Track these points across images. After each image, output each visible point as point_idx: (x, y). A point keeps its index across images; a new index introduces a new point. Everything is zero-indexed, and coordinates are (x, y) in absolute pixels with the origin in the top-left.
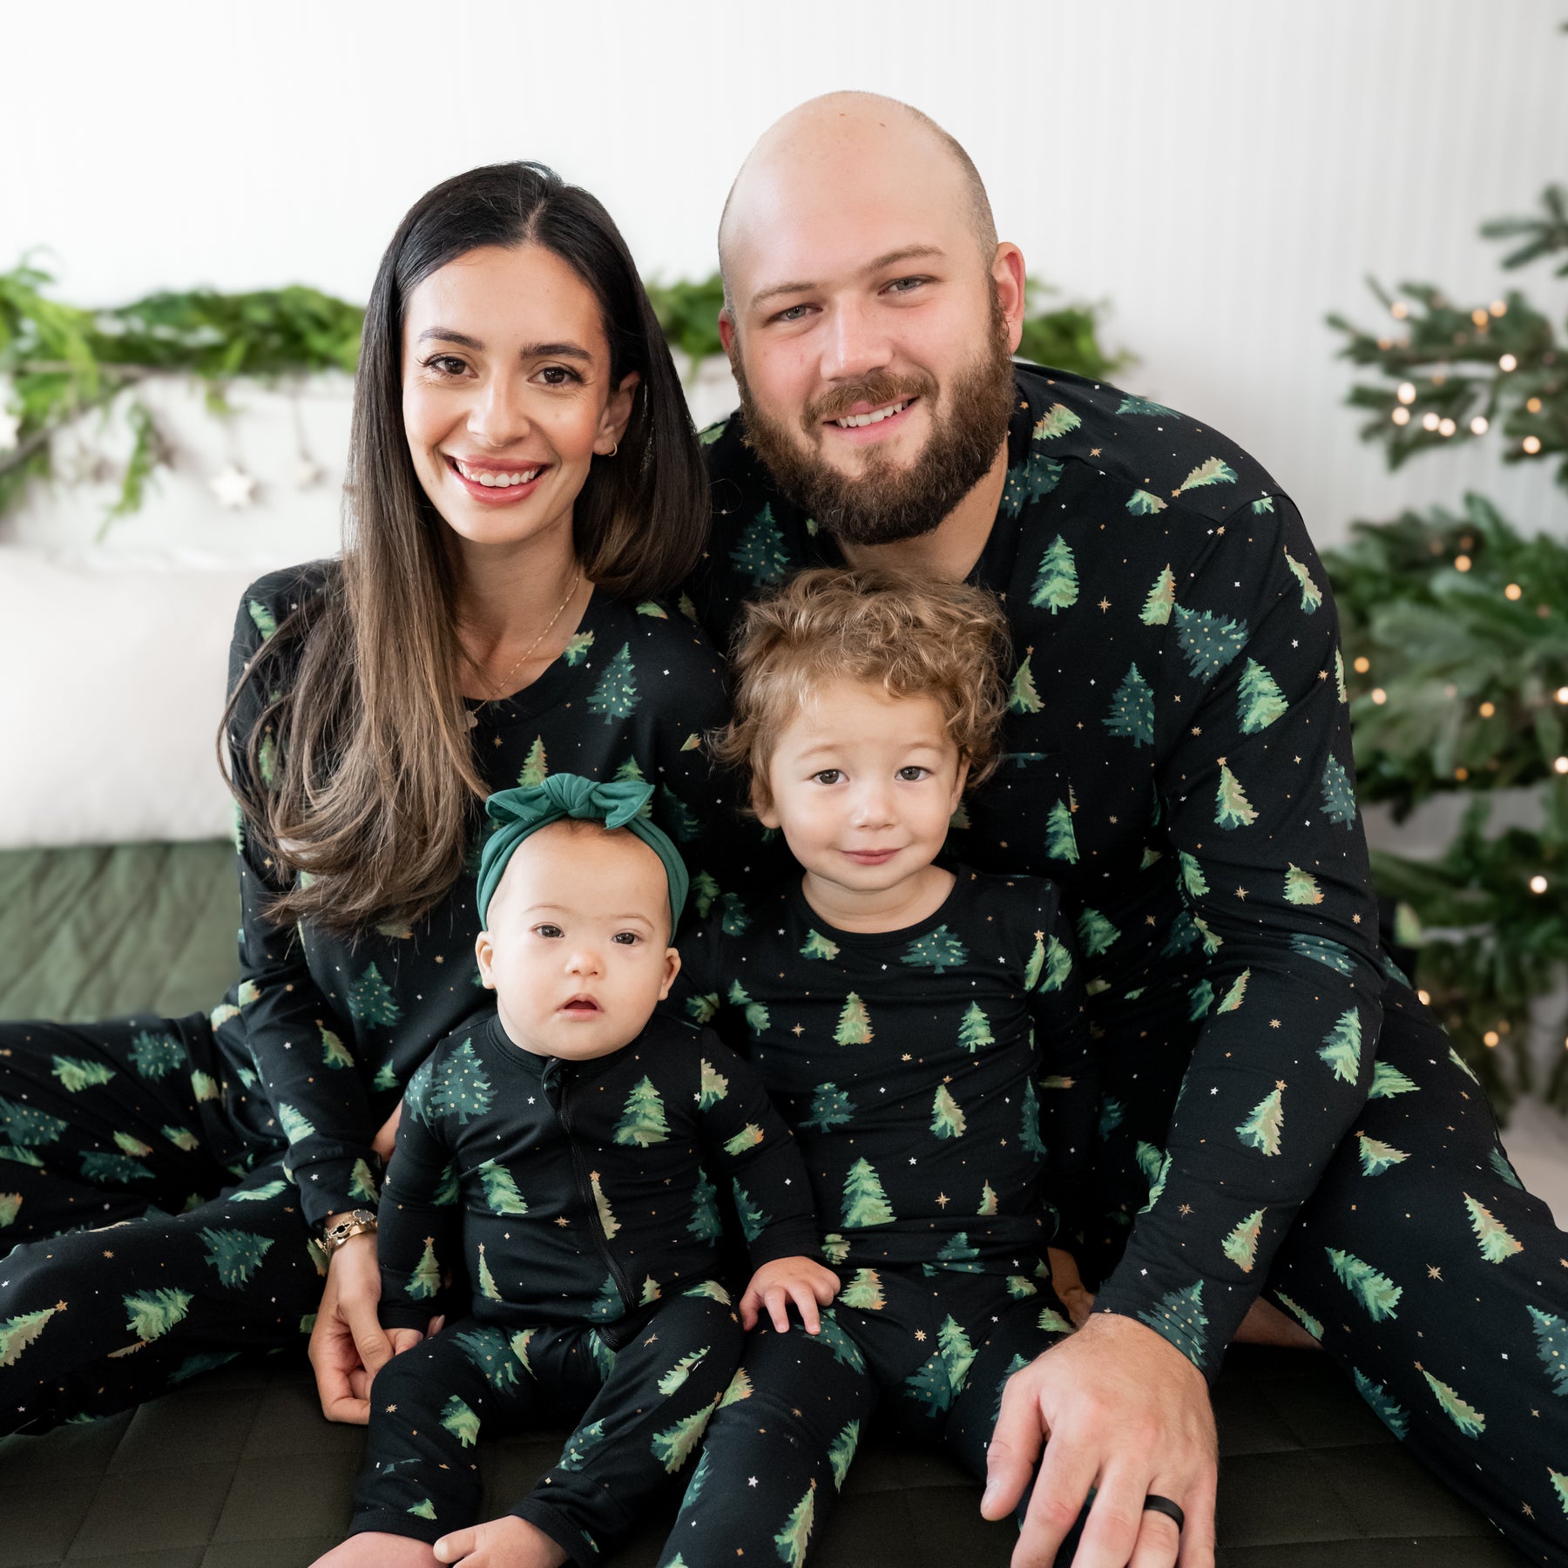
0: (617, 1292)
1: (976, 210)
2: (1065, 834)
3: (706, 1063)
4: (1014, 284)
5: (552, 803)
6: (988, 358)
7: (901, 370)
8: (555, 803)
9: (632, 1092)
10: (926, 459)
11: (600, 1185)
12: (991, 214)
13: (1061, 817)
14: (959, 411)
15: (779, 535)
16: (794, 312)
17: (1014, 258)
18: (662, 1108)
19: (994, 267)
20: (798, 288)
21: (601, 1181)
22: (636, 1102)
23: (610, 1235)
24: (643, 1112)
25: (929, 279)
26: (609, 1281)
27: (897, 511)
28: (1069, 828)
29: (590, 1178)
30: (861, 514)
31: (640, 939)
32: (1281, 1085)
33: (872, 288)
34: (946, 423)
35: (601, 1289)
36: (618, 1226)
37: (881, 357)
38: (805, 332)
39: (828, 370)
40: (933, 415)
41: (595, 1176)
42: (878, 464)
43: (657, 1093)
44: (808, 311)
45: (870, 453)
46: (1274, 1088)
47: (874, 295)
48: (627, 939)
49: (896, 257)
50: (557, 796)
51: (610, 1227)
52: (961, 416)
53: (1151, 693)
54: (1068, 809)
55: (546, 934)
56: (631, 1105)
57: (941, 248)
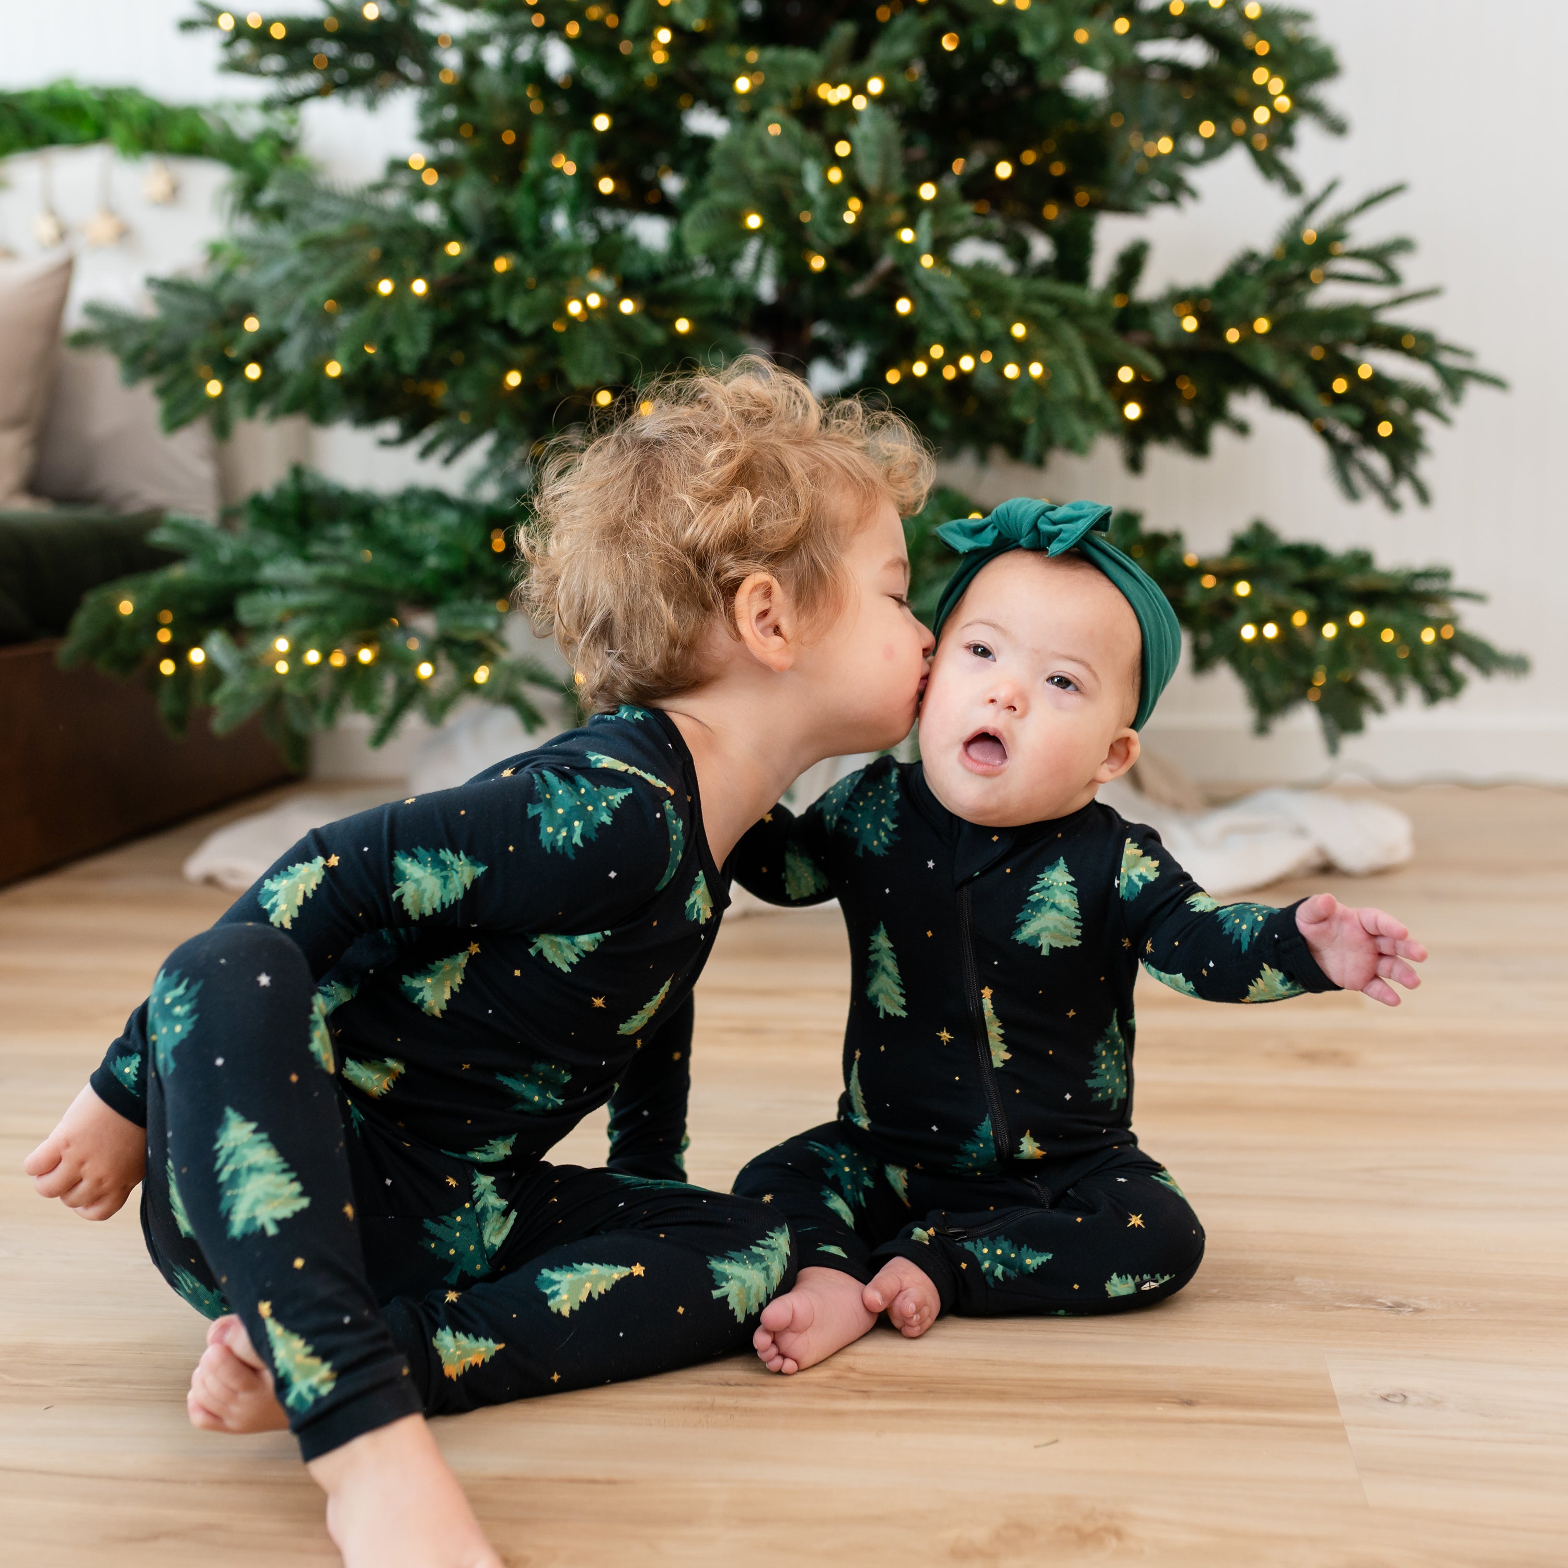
0: (992, 1138)
3: (1131, 842)
5: (1000, 533)
8: (1003, 533)
9: (1040, 876)
11: (992, 1003)
18: (1075, 897)
21: (993, 998)
22: (1044, 888)
23: (997, 1064)
24: (1052, 901)
26: (985, 1123)
29: (982, 994)
31: (1077, 689)
35: (975, 1131)
36: (1008, 1056)
41: (987, 992)
43: (1071, 879)
50: (1003, 522)
51: (1000, 1055)
56: (1038, 891)
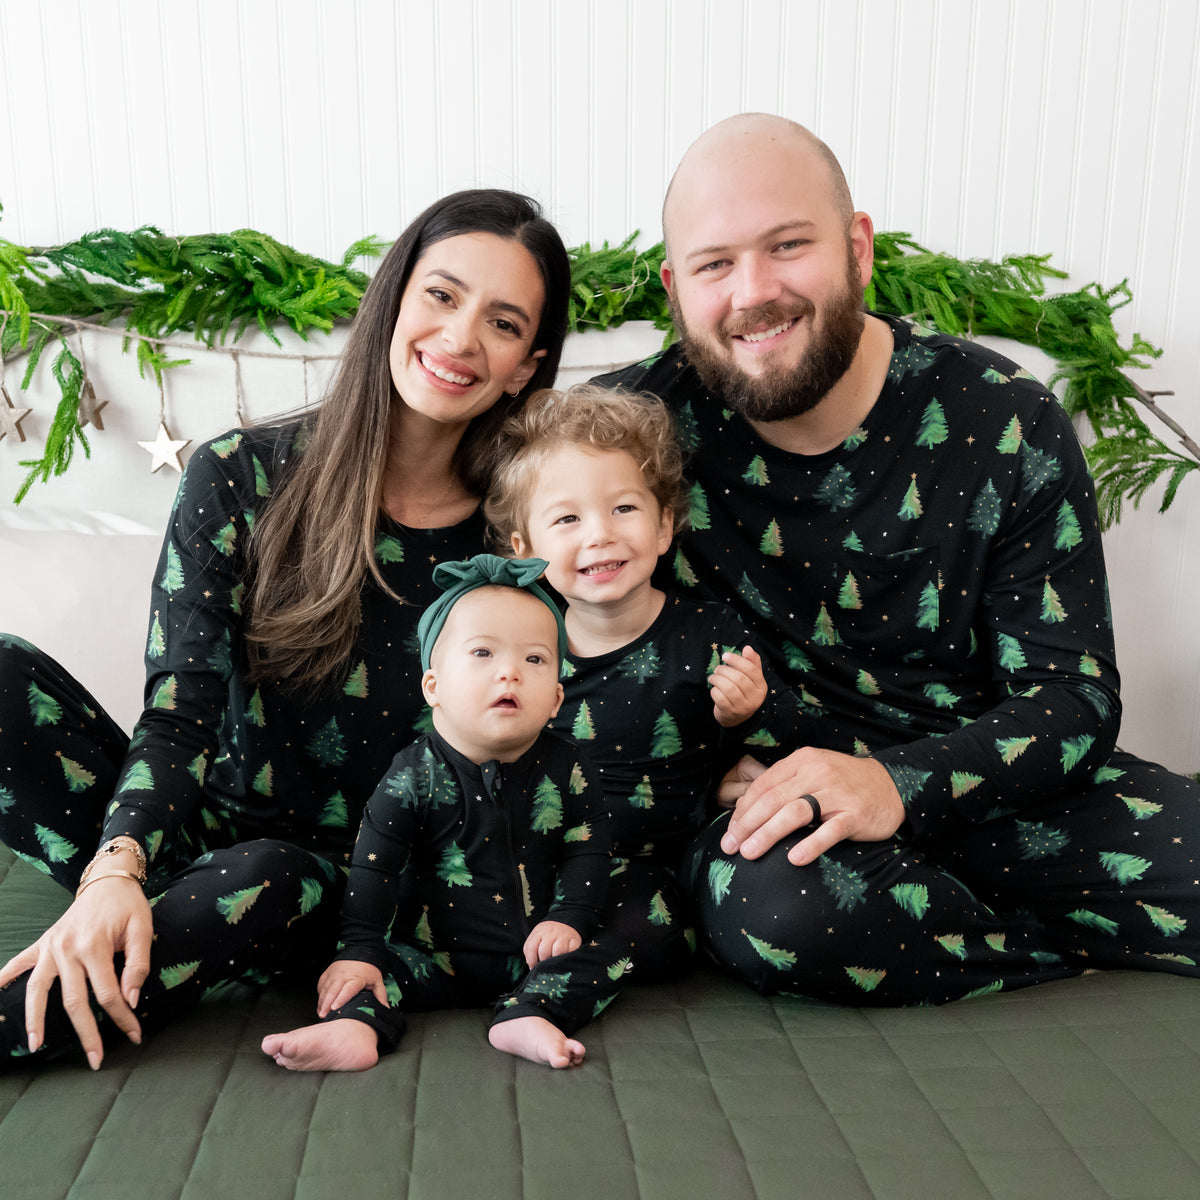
1: (838, 192)
2: (933, 607)
4: (866, 240)
5: (480, 573)
6: (847, 291)
7: (788, 300)
9: (538, 788)
10: (804, 361)
11: (525, 875)
12: (849, 193)
13: (931, 595)
14: (828, 327)
15: (695, 423)
16: (715, 265)
17: (866, 222)
18: (558, 796)
19: (852, 228)
20: (717, 250)
22: (541, 795)
23: (528, 914)
24: (547, 802)
25: (805, 242)
27: (784, 397)
28: (936, 602)
29: (519, 868)
30: (760, 400)
32: (1034, 739)
33: (766, 249)
34: (818, 336)
36: (533, 908)
37: (773, 292)
38: (722, 278)
39: (737, 304)
40: (810, 329)
41: (522, 867)
42: (772, 366)
44: (724, 264)
45: (767, 359)
46: (1030, 737)
47: (768, 253)
48: (535, 659)
49: (782, 228)
51: (529, 905)
52: (829, 331)
53: (999, 501)
54: (937, 587)
55: (480, 655)
56: (539, 797)
57: (812, 220)
